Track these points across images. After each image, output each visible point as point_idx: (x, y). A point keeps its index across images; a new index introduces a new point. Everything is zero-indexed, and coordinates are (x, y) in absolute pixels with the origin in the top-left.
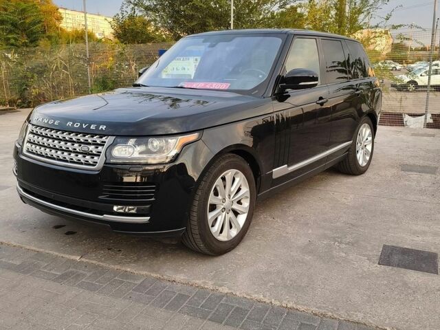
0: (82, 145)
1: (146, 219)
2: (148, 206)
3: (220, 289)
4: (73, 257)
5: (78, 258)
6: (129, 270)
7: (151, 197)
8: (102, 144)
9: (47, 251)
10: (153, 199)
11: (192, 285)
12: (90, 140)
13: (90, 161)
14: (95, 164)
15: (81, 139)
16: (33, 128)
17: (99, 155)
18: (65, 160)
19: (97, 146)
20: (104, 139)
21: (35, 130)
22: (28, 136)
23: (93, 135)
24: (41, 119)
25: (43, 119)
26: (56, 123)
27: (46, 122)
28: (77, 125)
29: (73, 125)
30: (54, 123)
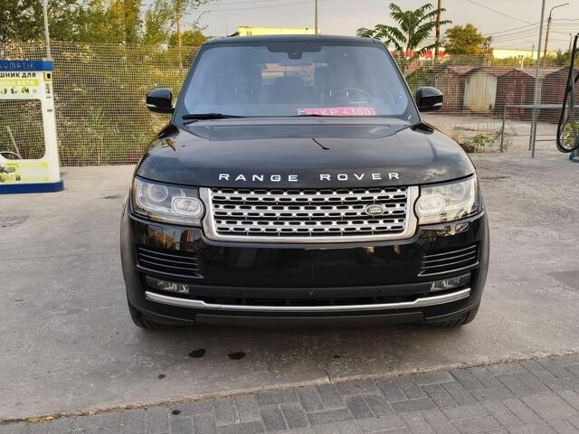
0: (365, 206)
1: (466, 292)
2: (469, 274)
5: (327, 380)
7: (475, 261)
8: (401, 200)
9: (267, 388)
10: (478, 262)
12: (375, 196)
13: (389, 226)
14: (398, 230)
15: (359, 197)
16: (220, 193)
17: (401, 216)
18: (335, 232)
19: (390, 203)
20: (399, 192)
21: (228, 197)
22: (211, 207)
23: (375, 189)
24: (241, 177)
25: (249, 176)
26: (291, 178)
27: (261, 179)
28: (343, 177)
29: (334, 178)
30: (285, 177)
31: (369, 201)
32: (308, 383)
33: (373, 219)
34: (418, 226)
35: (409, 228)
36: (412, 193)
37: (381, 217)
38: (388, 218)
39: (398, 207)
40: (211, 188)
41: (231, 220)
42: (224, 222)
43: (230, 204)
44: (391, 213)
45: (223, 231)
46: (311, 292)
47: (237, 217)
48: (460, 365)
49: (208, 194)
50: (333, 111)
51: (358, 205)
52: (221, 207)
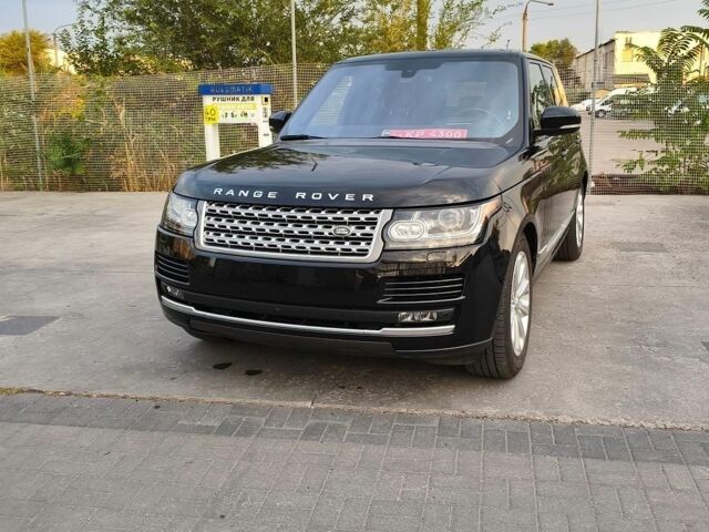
0: (334, 227)
1: (449, 329)
2: (451, 309)
3: (560, 418)
4: (300, 404)
5: (309, 404)
6: (404, 410)
7: (459, 295)
8: (372, 223)
9: (248, 401)
10: (462, 297)
11: (515, 419)
12: (346, 217)
13: (354, 249)
14: (363, 252)
15: (330, 217)
16: (213, 207)
17: (368, 238)
18: (301, 250)
19: (361, 225)
20: (372, 214)
21: (218, 210)
22: (203, 219)
23: (348, 210)
24: (231, 192)
25: (236, 192)
26: (271, 195)
27: (246, 195)
28: (317, 196)
29: (308, 196)
30: (265, 195)
31: (339, 222)
32: (289, 404)
33: (340, 240)
34: (384, 250)
35: (374, 252)
36: (384, 216)
37: (347, 239)
38: (355, 240)
39: (368, 229)
40: (208, 201)
41: (217, 232)
42: (211, 233)
43: (218, 217)
44: (358, 235)
45: (210, 242)
46: (278, 308)
47: (222, 229)
48: (457, 413)
49: (204, 207)
50: (420, 133)
51: (328, 224)
52: (212, 220)
